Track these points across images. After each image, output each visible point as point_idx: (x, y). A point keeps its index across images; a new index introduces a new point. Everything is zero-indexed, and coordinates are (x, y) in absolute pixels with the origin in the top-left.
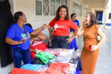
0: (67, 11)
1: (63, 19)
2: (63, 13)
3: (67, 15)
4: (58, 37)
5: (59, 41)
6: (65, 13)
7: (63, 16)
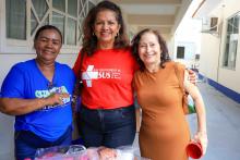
0: (120, 20)
1: (110, 47)
2: (107, 27)
3: (122, 31)
4: (101, 115)
5: (103, 126)
6: (115, 27)
7: (109, 38)
